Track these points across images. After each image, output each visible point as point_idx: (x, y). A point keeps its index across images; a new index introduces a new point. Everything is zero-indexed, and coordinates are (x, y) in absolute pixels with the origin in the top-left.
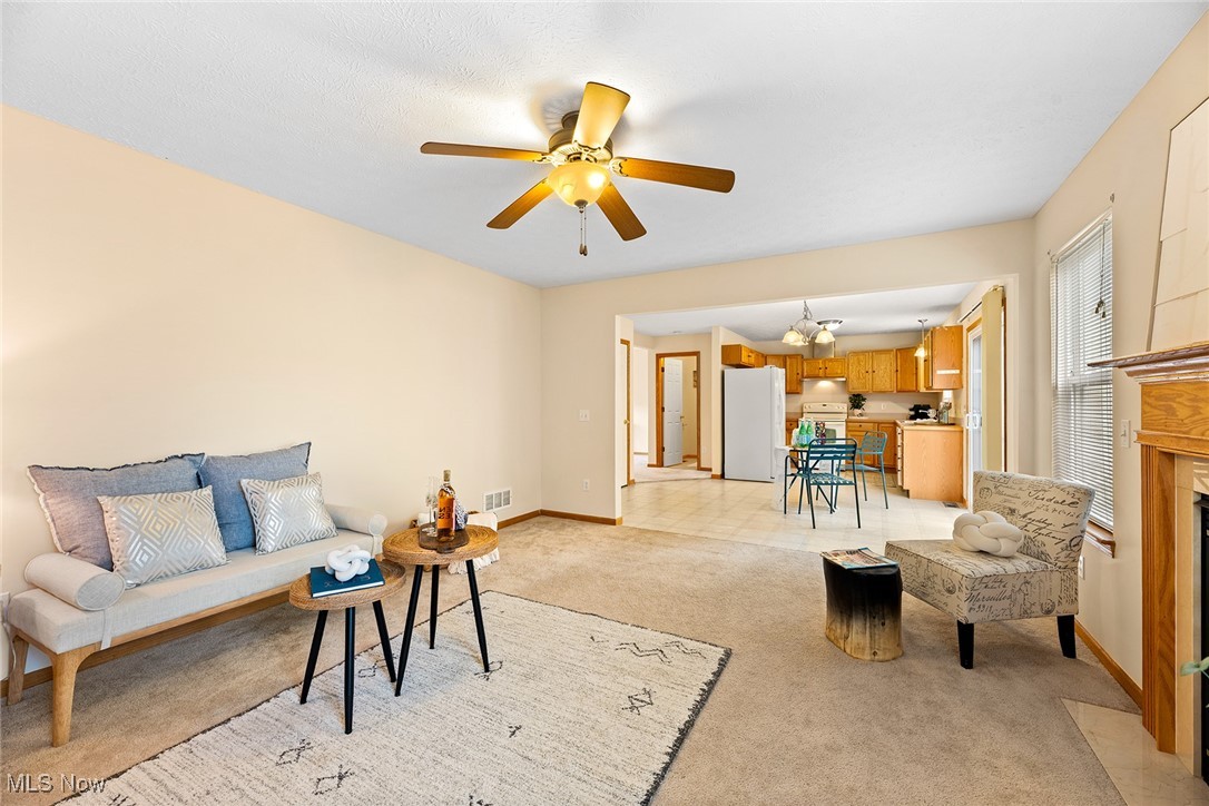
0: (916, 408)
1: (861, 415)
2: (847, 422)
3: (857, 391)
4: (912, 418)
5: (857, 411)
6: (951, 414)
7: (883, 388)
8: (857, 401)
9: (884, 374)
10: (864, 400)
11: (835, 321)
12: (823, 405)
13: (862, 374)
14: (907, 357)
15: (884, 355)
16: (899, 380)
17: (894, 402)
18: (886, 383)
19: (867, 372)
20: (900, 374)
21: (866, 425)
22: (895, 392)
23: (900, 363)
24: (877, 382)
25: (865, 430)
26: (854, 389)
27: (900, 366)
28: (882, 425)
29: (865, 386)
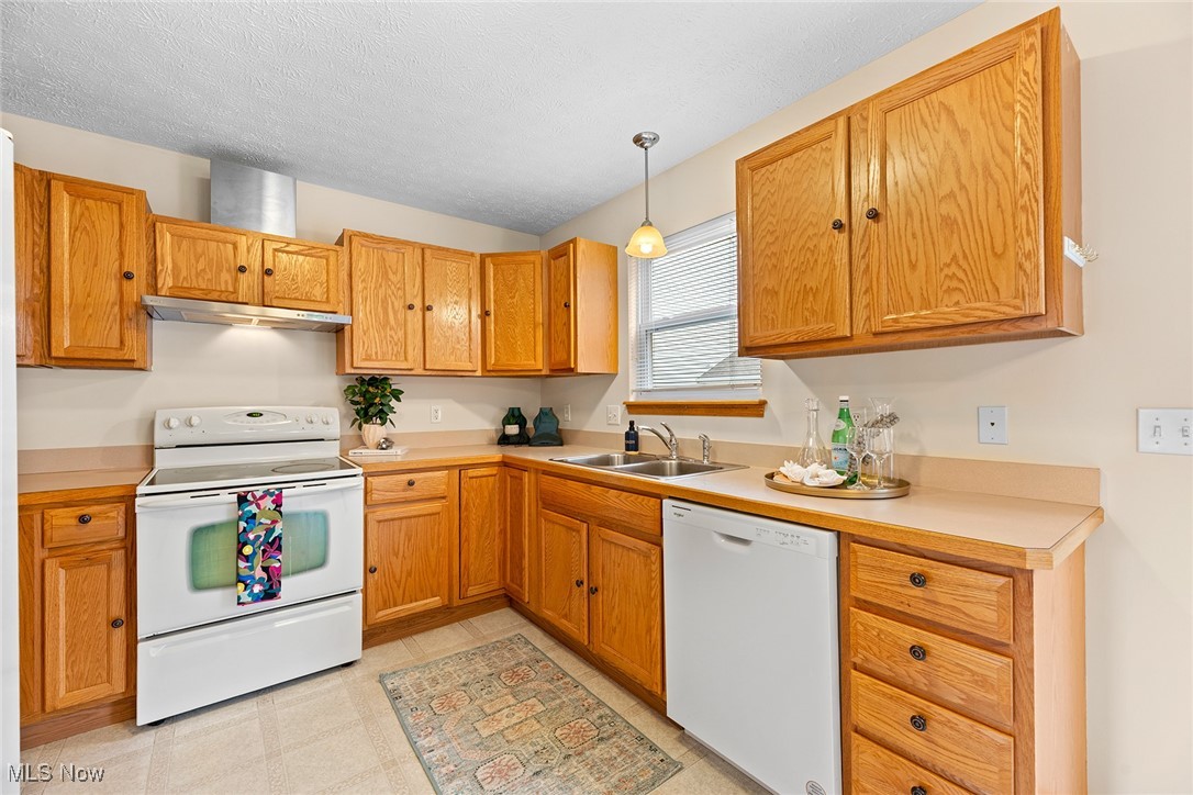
2: (366, 475)
5: (374, 431)
7: (452, 358)
9: (454, 324)
10: (395, 394)
12: (250, 415)
13: (395, 313)
14: (515, 279)
15: (454, 264)
16: (493, 340)
17: (460, 401)
18: (459, 346)
19: (411, 307)
20: (496, 324)
21: (425, 480)
22: (479, 373)
23: (495, 293)
24: (435, 341)
25: (426, 494)
26: (368, 358)
27: (495, 301)
28: (471, 472)
29: (405, 353)
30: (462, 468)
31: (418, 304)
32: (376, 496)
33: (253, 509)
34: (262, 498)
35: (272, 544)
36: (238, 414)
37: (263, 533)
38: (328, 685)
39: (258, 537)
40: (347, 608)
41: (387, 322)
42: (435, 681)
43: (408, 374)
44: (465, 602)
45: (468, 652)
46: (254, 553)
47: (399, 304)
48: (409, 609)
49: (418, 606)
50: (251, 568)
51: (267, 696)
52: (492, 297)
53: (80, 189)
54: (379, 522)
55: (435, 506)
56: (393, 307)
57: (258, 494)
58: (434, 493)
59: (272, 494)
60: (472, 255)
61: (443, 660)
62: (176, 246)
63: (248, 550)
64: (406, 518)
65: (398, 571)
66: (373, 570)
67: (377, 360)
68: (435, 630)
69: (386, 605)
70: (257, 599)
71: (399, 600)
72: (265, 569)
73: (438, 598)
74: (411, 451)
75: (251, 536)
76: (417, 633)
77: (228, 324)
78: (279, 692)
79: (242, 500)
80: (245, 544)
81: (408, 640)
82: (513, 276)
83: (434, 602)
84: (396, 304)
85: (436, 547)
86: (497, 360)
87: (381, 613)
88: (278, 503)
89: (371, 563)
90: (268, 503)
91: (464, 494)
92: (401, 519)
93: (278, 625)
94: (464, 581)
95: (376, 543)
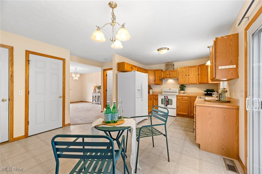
0: (207, 91)
1: (184, 93)
2: (177, 96)
3: (182, 83)
4: (206, 95)
5: (182, 92)
6: (227, 95)
7: (193, 82)
8: (182, 87)
9: (193, 77)
10: (185, 87)
11: (165, 48)
12: (169, 89)
13: (184, 76)
18: (194, 80)
19: (186, 75)
20: (200, 76)
21: (185, 98)
22: (198, 84)
24: (190, 79)
26: (181, 83)
27: (200, 72)
28: (192, 98)
29: (185, 81)
30: (191, 97)
31: (187, 75)
32: (178, 99)
33: (165, 98)
37: (166, 100)
38: (172, 117)
40: (174, 110)
41: (183, 78)
43: (186, 84)
44: (190, 115)
47: (185, 75)
49: (184, 114)
50: (165, 103)
53: (157, 70)
54: (179, 102)
55: (186, 101)
58: (186, 100)
60: (197, 66)
62: (163, 73)
65: (181, 108)
69: (180, 112)
70: (165, 106)
71: (181, 112)
77: (168, 80)
83: (186, 114)
88: (167, 97)
89: (178, 106)
90: (166, 97)
91: (191, 101)
92: (181, 102)
94: (191, 112)
95: (178, 104)
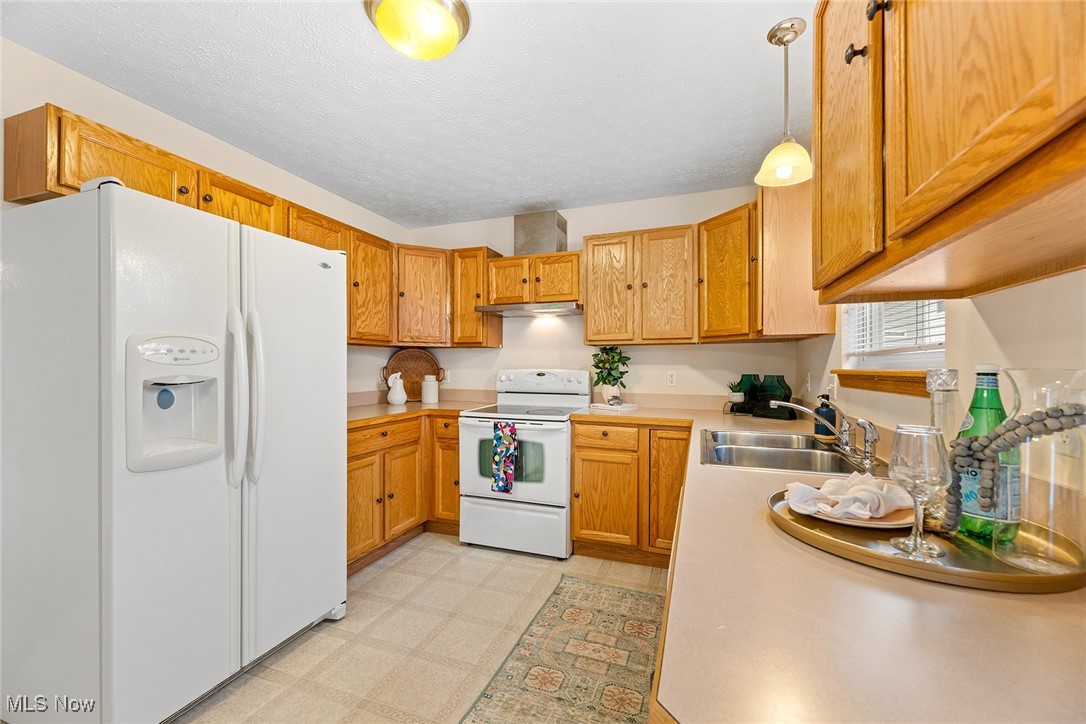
0: (748, 384)
1: (617, 400)
2: (574, 422)
3: (609, 337)
4: (739, 409)
5: (609, 391)
7: (667, 328)
8: (610, 363)
9: (670, 296)
10: (625, 360)
12: (539, 375)
13: (618, 294)
14: (725, 241)
15: (670, 241)
16: (706, 307)
17: (695, 367)
18: (674, 316)
19: (629, 287)
20: (709, 290)
21: (618, 433)
22: (695, 340)
23: (708, 258)
24: (652, 313)
25: (618, 446)
26: (598, 333)
27: (708, 268)
28: (660, 433)
29: (626, 326)
30: (653, 428)
31: (637, 284)
32: (581, 441)
33: (500, 432)
34: (505, 427)
35: (508, 457)
36: (532, 374)
37: (504, 450)
38: (538, 566)
39: (502, 451)
40: (556, 517)
41: (613, 302)
42: (587, 597)
43: (630, 343)
44: (650, 549)
45: (630, 591)
46: (500, 461)
47: (621, 286)
48: (605, 537)
49: (612, 538)
50: (498, 470)
51: (512, 556)
52: (705, 262)
53: (465, 253)
54: (583, 460)
55: (626, 457)
56: (617, 290)
57: (503, 424)
58: (625, 447)
59: (509, 426)
60: (689, 227)
61: (608, 586)
62: (497, 273)
63: (497, 458)
64: (603, 462)
65: (597, 503)
66: (577, 496)
67: (604, 333)
68: (631, 565)
69: (587, 527)
70: (500, 490)
71: (598, 527)
72: (505, 473)
73: (627, 537)
74: (640, 409)
75: (499, 450)
76: (617, 560)
78: (518, 557)
79: (496, 426)
80: (495, 454)
81: (607, 563)
82: (723, 238)
83: (624, 539)
84: (619, 287)
85: (627, 492)
86: (709, 326)
87: (584, 532)
88: (513, 431)
89: (577, 490)
90: (507, 431)
91: (654, 452)
92: (599, 461)
93: (519, 512)
94: (653, 530)
95: (581, 476)
